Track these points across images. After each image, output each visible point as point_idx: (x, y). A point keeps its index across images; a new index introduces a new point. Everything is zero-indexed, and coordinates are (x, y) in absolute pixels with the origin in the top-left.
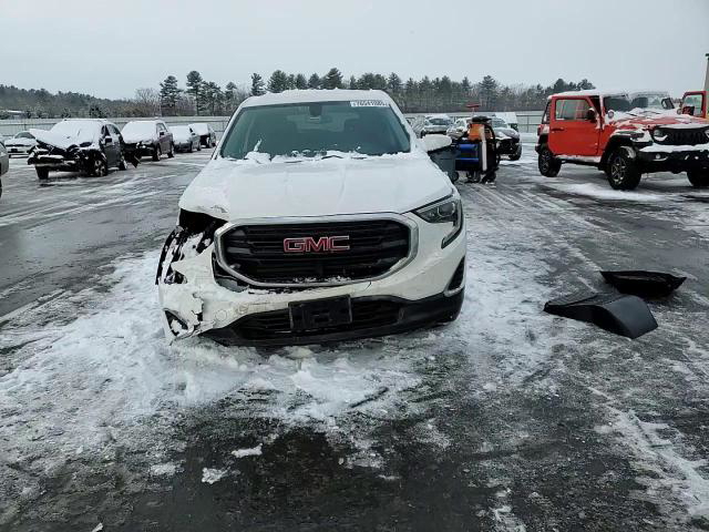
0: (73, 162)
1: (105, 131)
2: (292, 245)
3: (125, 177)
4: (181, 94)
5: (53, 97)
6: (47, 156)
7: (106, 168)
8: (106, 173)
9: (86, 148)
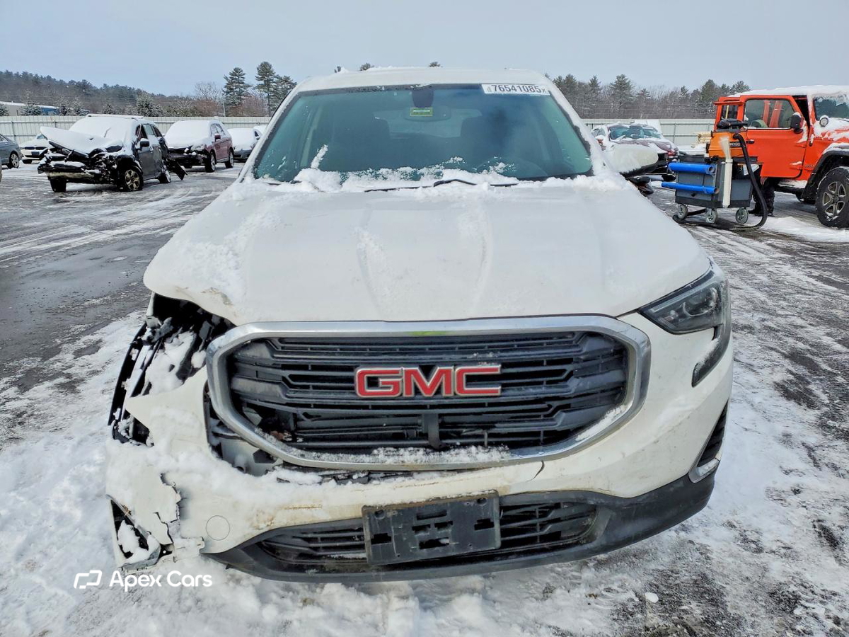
0: (97, 171)
1: (141, 131)
2: (373, 382)
3: (165, 192)
4: (250, 90)
5: (96, 91)
6: (63, 162)
7: (141, 180)
8: (141, 186)
9: (114, 154)
